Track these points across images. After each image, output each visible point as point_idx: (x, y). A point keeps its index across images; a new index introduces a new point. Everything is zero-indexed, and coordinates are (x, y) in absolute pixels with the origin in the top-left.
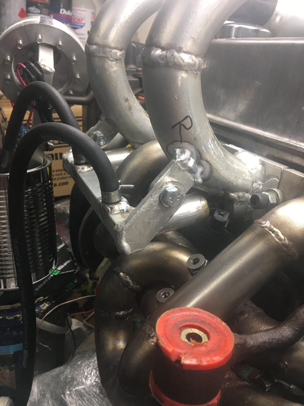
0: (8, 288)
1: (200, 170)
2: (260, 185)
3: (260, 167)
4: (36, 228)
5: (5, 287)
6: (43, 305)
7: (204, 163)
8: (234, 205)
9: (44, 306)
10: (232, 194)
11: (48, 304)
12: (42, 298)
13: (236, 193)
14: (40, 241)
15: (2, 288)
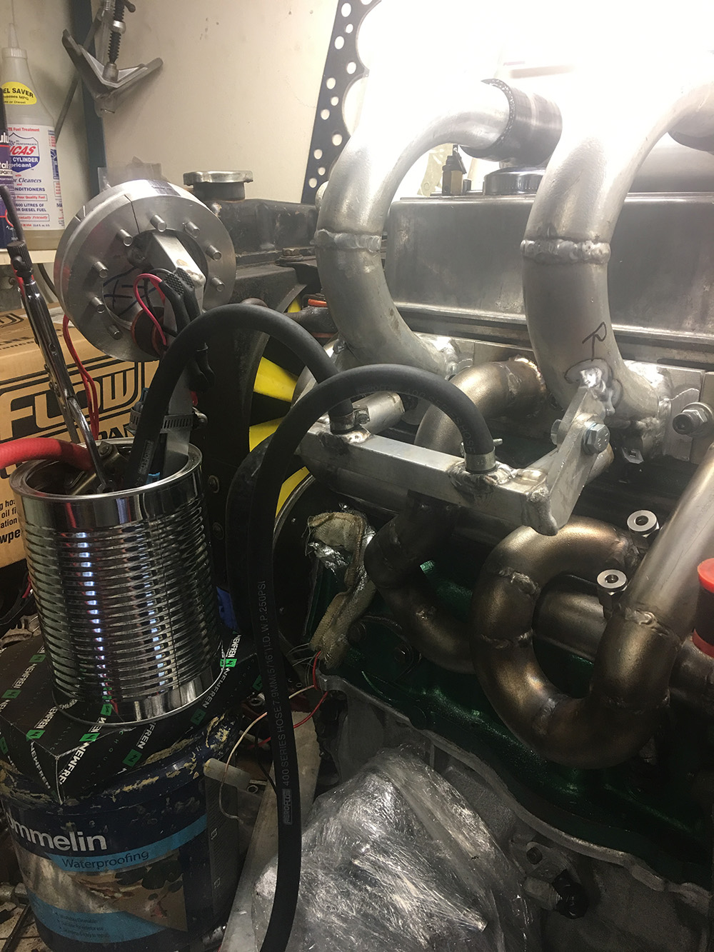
0: (149, 718)
1: (611, 394)
2: (668, 402)
3: (661, 378)
4: (194, 576)
5: (144, 716)
6: (219, 734)
7: (615, 383)
8: (642, 437)
9: (221, 736)
10: (639, 422)
11: (227, 729)
12: (216, 719)
13: (644, 420)
14: (202, 603)
15: (139, 718)
